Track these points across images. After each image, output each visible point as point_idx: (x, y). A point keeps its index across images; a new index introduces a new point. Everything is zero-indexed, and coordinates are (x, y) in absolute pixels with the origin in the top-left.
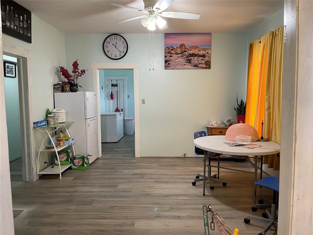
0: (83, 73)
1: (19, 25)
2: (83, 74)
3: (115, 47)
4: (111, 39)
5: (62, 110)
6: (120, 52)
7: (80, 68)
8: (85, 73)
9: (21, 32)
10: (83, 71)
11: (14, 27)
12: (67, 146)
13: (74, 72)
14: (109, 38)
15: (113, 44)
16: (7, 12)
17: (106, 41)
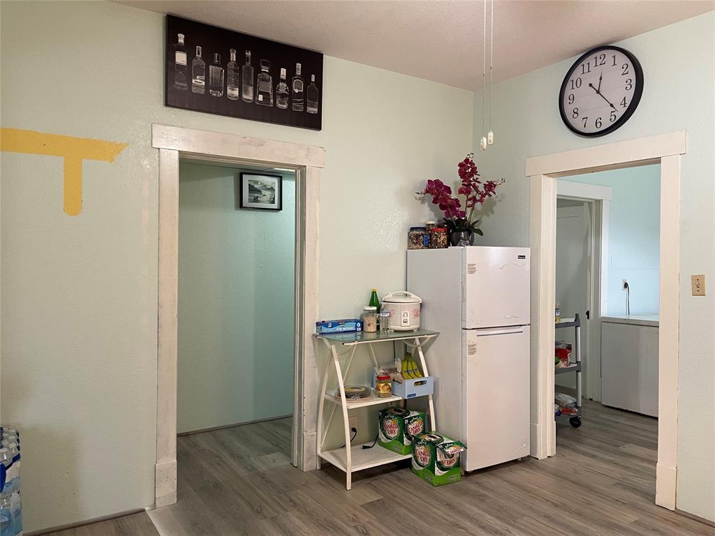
0: (491, 193)
1: (275, 89)
2: (490, 195)
3: (598, 92)
4: (586, 70)
5: (413, 296)
6: (612, 105)
7: (483, 177)
8: (494, 193)
9: (280, 106)
10: (490, 186)
11: (255, 96)
12: (401, 398)
13: (465, 190)
14: (580, 68)
15: (591, 85)
16: (231, 65)
17: (571, 79)
